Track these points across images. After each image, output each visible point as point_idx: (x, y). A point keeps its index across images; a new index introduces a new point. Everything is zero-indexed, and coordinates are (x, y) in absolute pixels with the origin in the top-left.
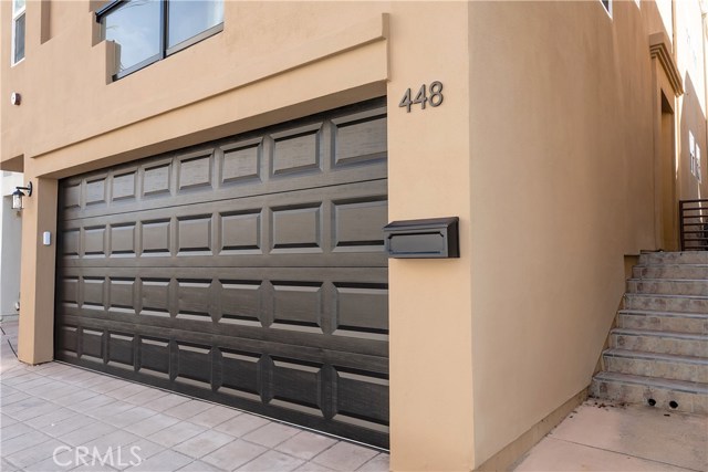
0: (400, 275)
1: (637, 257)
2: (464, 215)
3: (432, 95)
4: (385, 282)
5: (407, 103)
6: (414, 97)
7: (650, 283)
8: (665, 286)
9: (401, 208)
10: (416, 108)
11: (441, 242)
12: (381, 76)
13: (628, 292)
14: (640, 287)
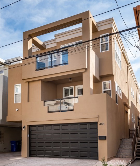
0: (99, 141)
1: (122, 139)
2: (106, 135)
3: (103, 124)
4: (97, 142)
5: (100, 124)
6: (101, 124)
7: (123, 143)
8: (125, 144)
9: (99, 134)
10: (101, 125)
11: (104, 138)
12: (97, 121)
13: (120, 144)
14: (122, 144)
